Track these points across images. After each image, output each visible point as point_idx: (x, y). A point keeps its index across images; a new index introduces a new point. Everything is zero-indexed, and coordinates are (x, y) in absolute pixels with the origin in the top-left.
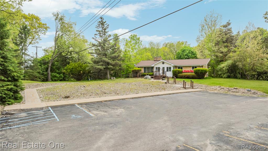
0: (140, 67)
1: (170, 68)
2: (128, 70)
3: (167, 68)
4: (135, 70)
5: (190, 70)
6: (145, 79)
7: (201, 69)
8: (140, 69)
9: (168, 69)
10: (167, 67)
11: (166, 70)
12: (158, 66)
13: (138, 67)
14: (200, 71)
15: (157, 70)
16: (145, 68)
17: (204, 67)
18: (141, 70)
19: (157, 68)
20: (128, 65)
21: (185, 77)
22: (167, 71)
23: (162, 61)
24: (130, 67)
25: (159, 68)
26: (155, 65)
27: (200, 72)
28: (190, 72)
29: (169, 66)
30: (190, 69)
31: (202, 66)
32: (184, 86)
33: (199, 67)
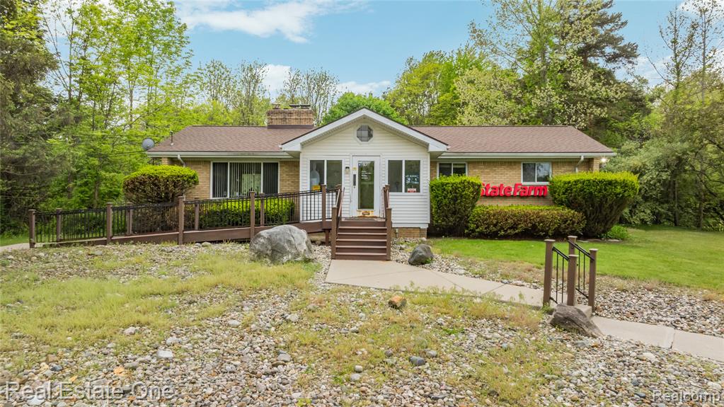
0: (187, 161)
1: (414, 167)
2: (98, 179)
3: (394, 167)
4: (154, 180)
5: (516, 185)
6: (259, 255)
7: (580, 175)
8: (186, 171)
9: (401, 175)
10: (391, 163)
11: (381, 179)
12: (325, 153)
13: (173, 161)
14: (619, 190)
15: (316, 181)
16: (220, 166)
17: (596, 167)
18: (193, 180)
19: (317, 167)
20: (96, 144)
21: (514, 227)
22: (394, 185)
23: (365, 117)
24: (110, 163)
25: (335, 167)
26: (303, 145)
27: (616, 195)
28: (514, 197)
29: (405, 154)
30: (511, 178)
31: (589, 162)
32: (547, 298)
33: (567, 168)
